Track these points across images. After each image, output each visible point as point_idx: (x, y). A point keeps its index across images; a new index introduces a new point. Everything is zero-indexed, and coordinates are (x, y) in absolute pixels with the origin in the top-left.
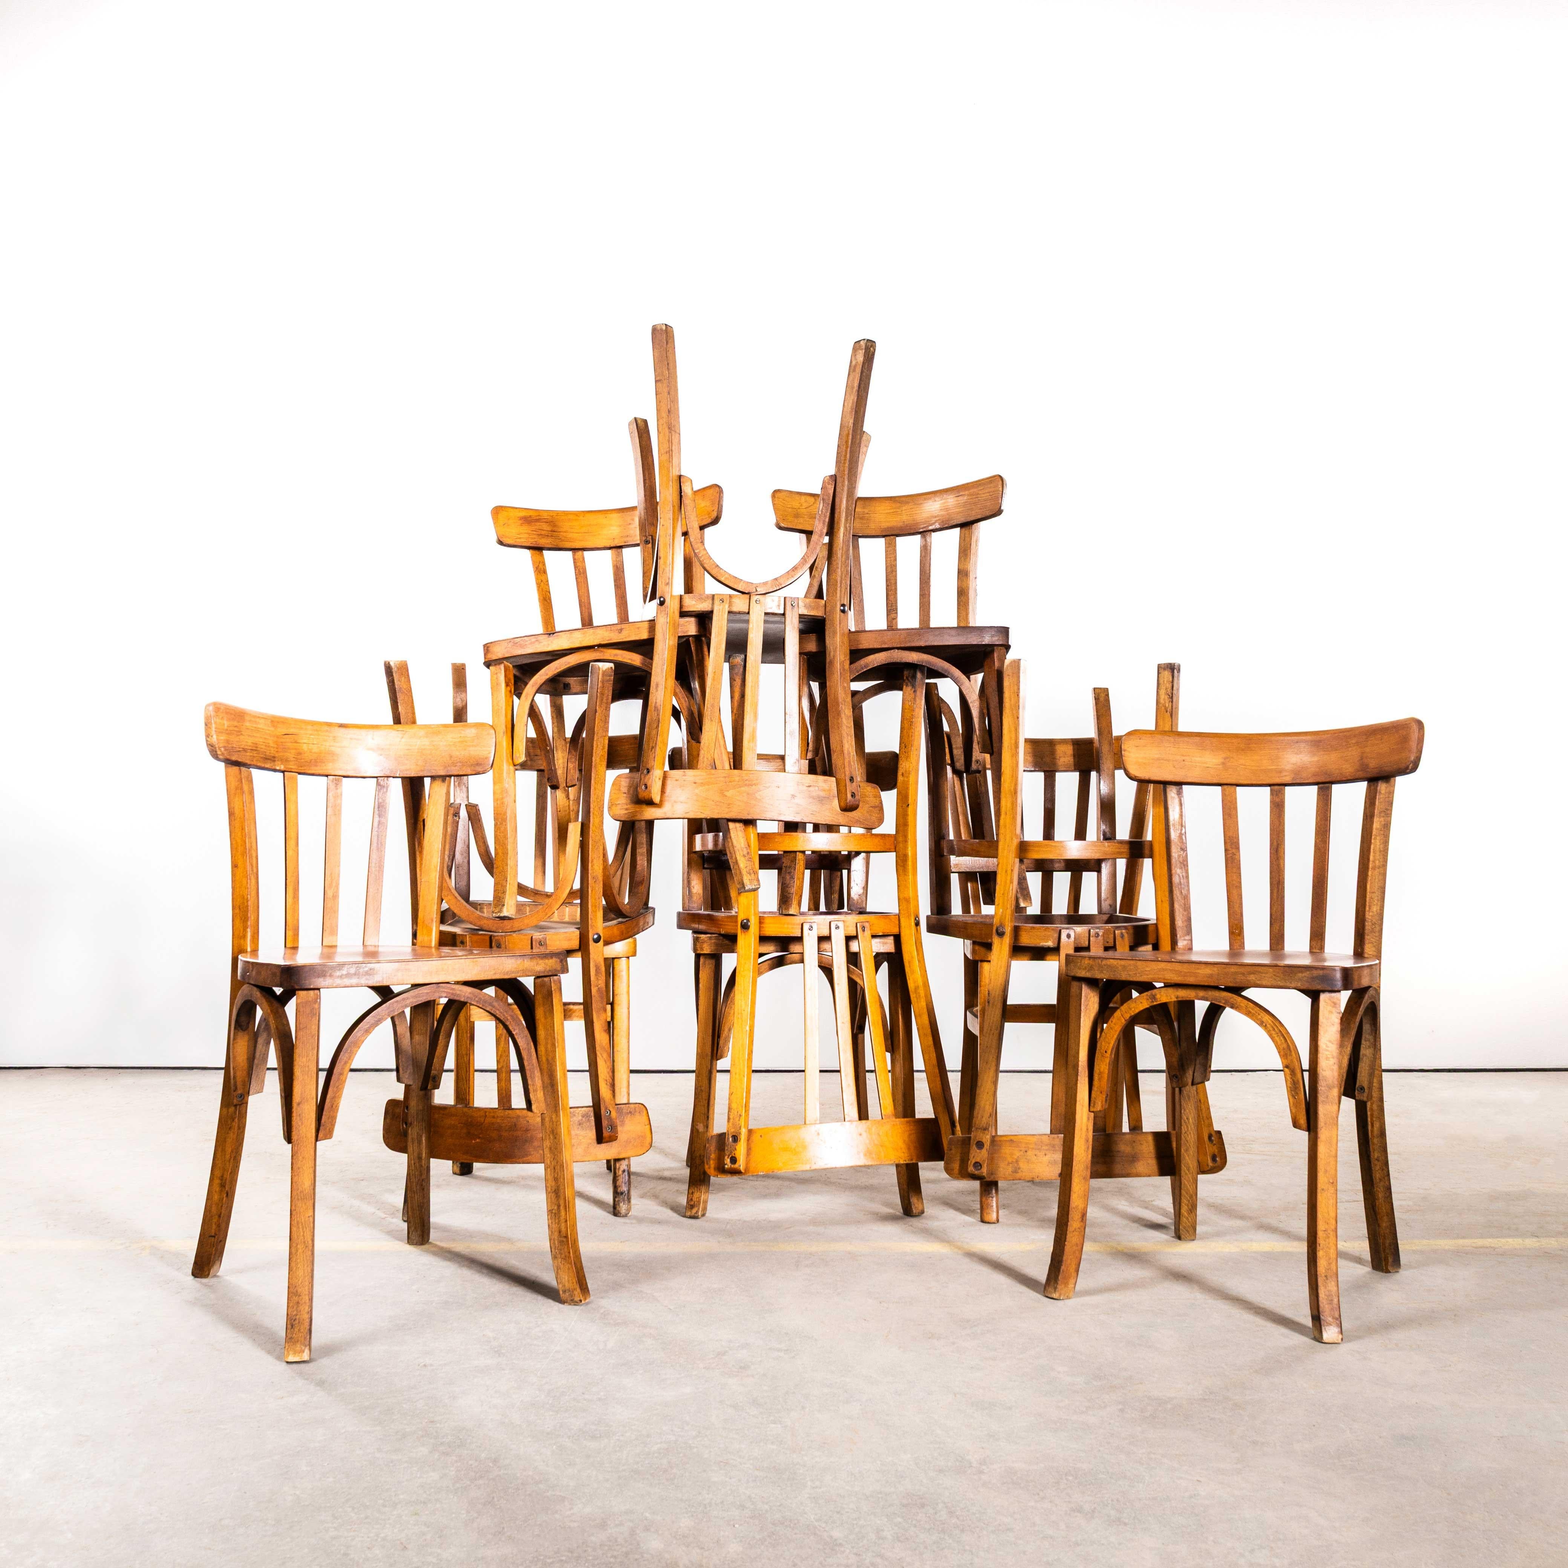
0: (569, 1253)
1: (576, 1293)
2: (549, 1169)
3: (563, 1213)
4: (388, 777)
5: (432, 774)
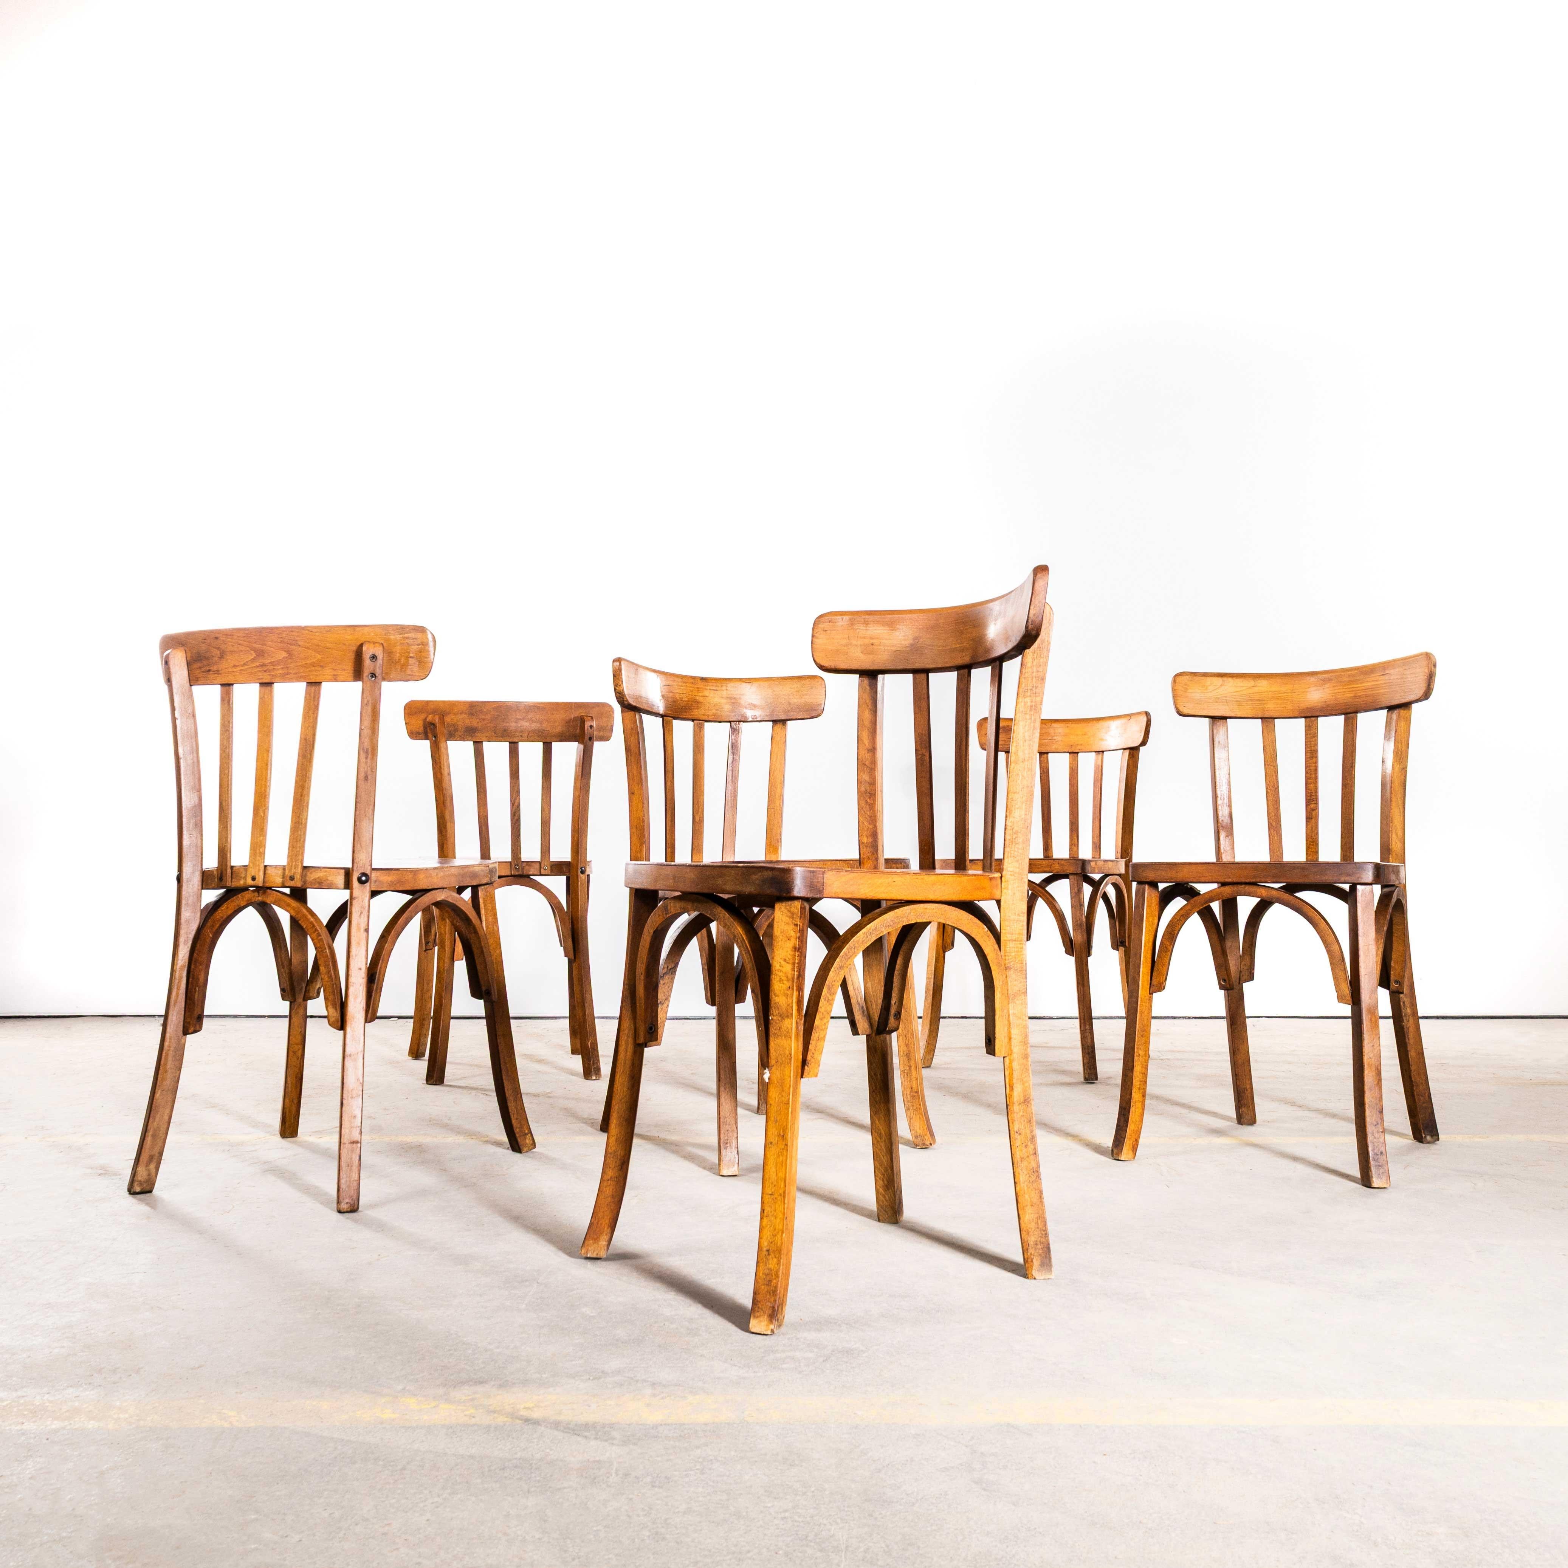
0: (920, 1105)
1: (926, 1138)
2: (901, 1037)
3: (914, 1073)
4: (739, 721)
5: (775, 719)
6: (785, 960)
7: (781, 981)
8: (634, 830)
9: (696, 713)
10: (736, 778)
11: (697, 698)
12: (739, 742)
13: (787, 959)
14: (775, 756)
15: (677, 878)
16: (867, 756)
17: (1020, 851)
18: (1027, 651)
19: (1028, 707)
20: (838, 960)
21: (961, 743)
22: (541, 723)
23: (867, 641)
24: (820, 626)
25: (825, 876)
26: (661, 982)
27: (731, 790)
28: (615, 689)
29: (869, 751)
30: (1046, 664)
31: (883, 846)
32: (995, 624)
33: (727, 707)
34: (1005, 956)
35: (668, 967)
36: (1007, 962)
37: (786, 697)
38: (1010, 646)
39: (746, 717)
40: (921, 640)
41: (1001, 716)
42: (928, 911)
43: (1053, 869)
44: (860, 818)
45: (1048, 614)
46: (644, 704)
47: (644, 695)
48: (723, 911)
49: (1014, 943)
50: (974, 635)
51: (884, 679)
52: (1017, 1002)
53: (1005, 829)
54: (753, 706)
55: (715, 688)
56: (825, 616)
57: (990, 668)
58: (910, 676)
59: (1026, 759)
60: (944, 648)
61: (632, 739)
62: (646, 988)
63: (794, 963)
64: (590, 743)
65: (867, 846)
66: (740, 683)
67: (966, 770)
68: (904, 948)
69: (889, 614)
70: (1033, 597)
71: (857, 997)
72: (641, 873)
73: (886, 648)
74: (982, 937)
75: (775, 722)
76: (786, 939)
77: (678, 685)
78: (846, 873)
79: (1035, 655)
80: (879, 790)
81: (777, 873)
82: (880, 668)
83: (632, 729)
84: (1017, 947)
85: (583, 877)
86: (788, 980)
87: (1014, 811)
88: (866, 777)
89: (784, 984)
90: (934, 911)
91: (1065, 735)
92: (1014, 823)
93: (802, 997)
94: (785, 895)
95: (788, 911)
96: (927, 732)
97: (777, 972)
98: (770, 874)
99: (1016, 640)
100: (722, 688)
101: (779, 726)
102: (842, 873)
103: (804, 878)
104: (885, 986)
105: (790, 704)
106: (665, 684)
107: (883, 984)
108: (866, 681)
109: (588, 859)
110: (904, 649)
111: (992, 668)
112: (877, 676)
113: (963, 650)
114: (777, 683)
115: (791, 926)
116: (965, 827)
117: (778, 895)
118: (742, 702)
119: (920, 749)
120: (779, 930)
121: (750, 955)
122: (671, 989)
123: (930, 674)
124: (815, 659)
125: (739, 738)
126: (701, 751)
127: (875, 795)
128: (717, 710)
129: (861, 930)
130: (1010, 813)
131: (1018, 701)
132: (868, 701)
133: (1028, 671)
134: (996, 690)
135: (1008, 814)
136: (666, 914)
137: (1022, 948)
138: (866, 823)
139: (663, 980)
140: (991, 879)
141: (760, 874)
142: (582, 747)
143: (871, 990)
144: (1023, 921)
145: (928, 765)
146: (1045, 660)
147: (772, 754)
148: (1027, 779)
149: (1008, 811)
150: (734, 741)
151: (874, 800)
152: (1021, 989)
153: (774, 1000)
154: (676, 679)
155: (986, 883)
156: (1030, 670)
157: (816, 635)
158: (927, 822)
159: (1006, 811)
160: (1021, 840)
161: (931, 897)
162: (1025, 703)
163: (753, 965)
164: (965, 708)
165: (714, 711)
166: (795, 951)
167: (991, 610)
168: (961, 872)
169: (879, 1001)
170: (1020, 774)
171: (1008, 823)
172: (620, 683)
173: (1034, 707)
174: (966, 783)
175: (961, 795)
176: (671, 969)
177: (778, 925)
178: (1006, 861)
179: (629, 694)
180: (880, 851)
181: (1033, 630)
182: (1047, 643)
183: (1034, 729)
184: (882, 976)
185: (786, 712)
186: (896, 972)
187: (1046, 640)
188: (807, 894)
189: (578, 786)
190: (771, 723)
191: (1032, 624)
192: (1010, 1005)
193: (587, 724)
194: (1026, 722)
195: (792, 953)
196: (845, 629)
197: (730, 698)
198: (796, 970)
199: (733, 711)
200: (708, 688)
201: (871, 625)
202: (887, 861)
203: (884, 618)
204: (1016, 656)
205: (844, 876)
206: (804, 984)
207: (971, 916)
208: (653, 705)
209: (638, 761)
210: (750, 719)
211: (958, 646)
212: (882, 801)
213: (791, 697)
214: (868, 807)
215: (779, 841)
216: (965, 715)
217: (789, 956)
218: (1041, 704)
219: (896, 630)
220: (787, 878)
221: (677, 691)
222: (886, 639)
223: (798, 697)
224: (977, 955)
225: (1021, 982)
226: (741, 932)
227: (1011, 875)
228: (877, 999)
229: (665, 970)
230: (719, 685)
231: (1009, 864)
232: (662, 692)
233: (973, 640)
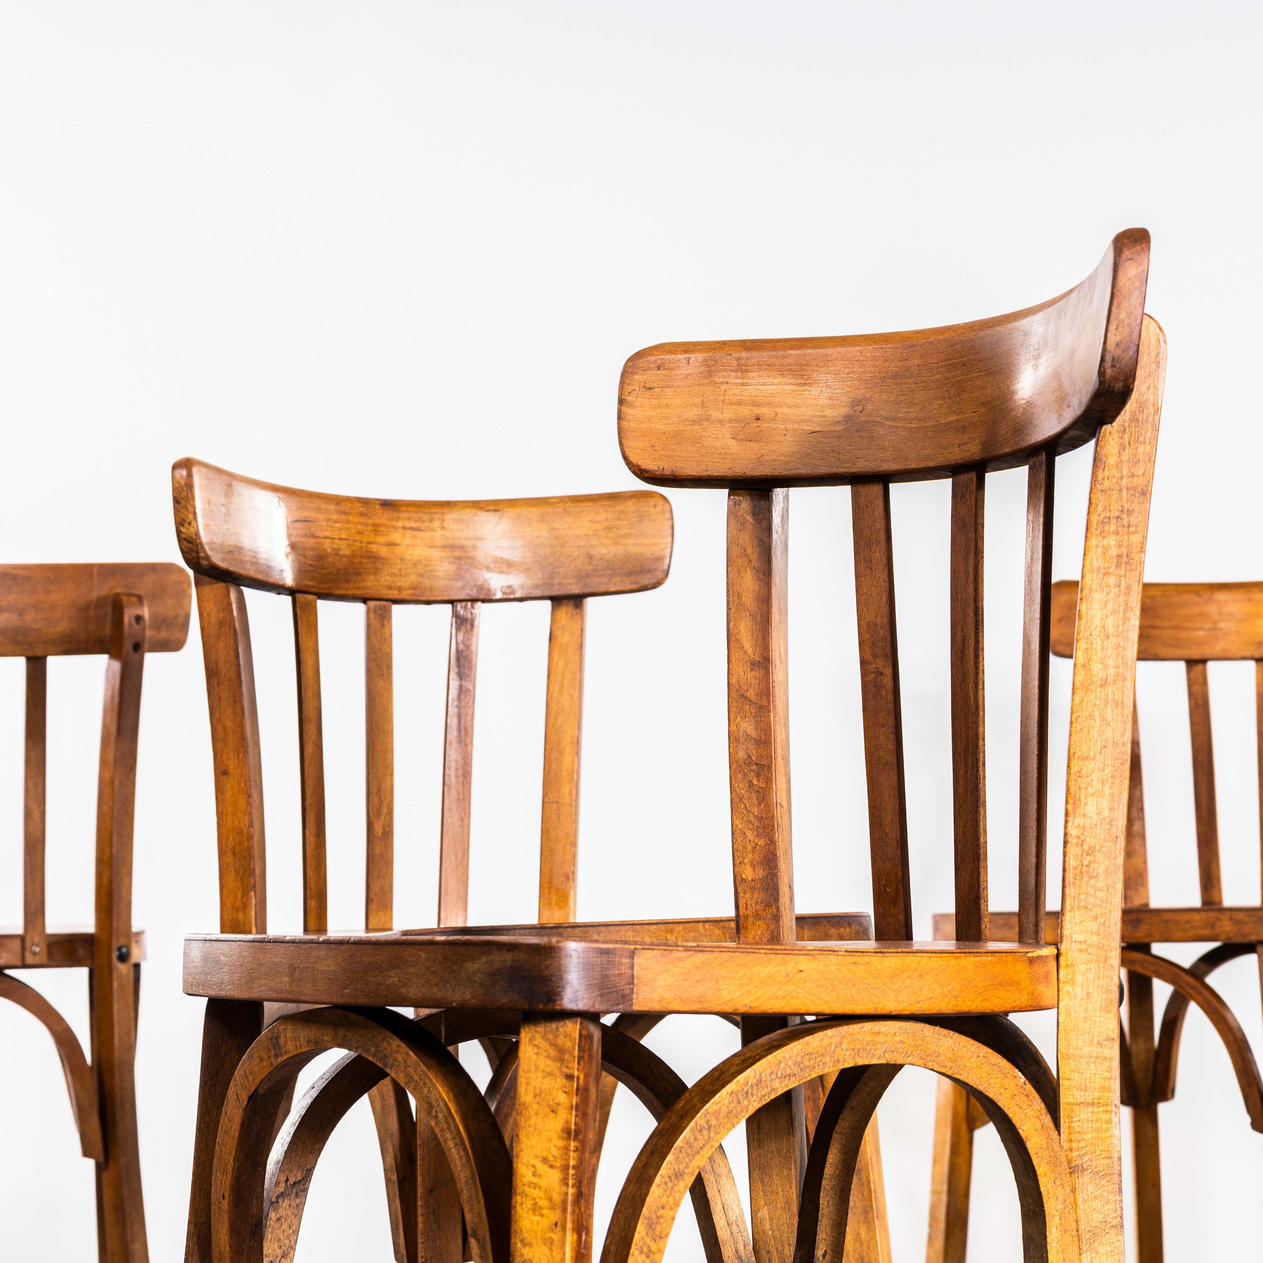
6: (545, 1160)
7: (536, 1209)
8: (229, 858)
9: (370, 584)
10: (466, 733)
11: (374, 548)
12: (473, 648)
13: (551, 1158)
14: (559, 679)
15: (297, 973)
16: (751, 677)
17: (1100, 894)
18: (1106, 428)
19: (1111, 557)
20: (670, 1157)
21: (964, 644)
22: (21, 612)
23: (745, 411)
24: (636, 377)
25: (637, 960)
26: (273, 1215)
27: (457, 761)
28: (179, 533)
29: (754, 665)
30: (1151, 459)
31: (791, 887)
32: (1035, 367)
33: (445, 568)
34: (1071, 1141)
35: (287, 1180)
36: (1075, 1154)
37: (582, 543)
38: (1069, 416)
39: (489, 590)
40: (869, 407)
41: (1055, 578)
42: (881, 1039)
43: (1218, 931)
44: (737, 822)
45: (1153, 342)
46: (248, 566)
47: (247, 543)
48: (404, 1048)
49: (1090, 1109)
50: (988, 392)
51: (787, 497)
52: (1101, 1249)
53: (1065, 843)
54: (505, 566)
55: (413, 524)
56: (649, 355)
57: (1025, 469)
58: (844, 492)
59: (1111, 679)
60: (922, 424)
61: (221, 645)
62: (235, 1231)
63: (566, 1168)
64: (136, 656)
65: (753, 889)
66: (473, 511)
67: (977, 708)
68: (843, 1125)
69: (794, 348)
70: (1115, 303)
71: (736, 1243)
72: (218, 962)
73: (790, 426)
74: (1014, 1096)
75: (557, 600)
76: (547, 1110)
77: (328, 520)
78: (685, 954)
79: (1126, 436)
80: (779, 759)
81: (522, 956)
82: (777, 473)
83: (221, 623)
84: (1098, 1120)
85: (123, 969)
86: (552, 1208)
87: (1083, 802)
88: (748, 727)
89: (542, 1215)
90: (897, 1038)
91: (1246, 619)
92: (1084, 827)
93: (588, 1246)
94: (541, 1006)
95: (551, 1044)
96: (886, 620)
97: (527, 1189)
98: (508, 957)
99: (1080, 404)
100: (431, 525)
101: (565, 611)
102: (676, 955)
103: (588, 967)
104: (800, 1216)
105: (590, 557)
106: (296, 518)
107: (795, 1209)
108: (745, 504)
109: (135, 928)
110: (832, 428)
111: (1031, 469)
112: (771, 491)
113: (963, 429)
114: (560, 510)
115: (558, 1080)
116: (977, 839)
117: (526, 1007)
118: (480, 555)
119: (871, 659)
120: (531, 1089)
121: (465, 1149)
122: (296, 1232)
123: (893, 487)
124: (628, 453)
125: (474, 640)
126: (385, 671)
127: (770, 767)
128: (421, 575)
129: (723, 1086)
130: (1076, 804)
131: (1089, 544)
132: (749, 551)
133: (1108, 472)
134: (1041, 520)
135: (1070, 808)
136: (276, 1056)
137: (1109, 1122)
138: (750, 835)
139: (276, 1210)
140: (1031, 961)
141: (484, 959)
142: (117, 666)
143: (767, 1225)
144: (1111, 1059)
145: (890, 696)
146: (1148, 448)
147: (552, 676)
148: (1113, 725)
149: (1071, 802)
150: (461, 647)
151: (769, 781)
152: (1109, 1220)
153: (522, 1255)
154: (323, 505)
155: (1021, 971)
156: (1114, 471)
157: (629, 398)
158: (892, 830)
159: (1067, 803)
160: (1101, 869)
161: (890, 1007)
162: (1105, 550)
163: (472, 1173)
164: (971, 563)
165: (413, 578)
166: (569, 1137)
167: (1026, 334)
168: (970, 946)
169: (786, 1251)
170: (1096, 713)
171: (1073, 832)
172: (191, 517)
173: (1125, 559)
174: (977, 736)
175: (966, 766)
176: (295, 1183)
177: (528, 1079)
178: (1068, 918)
179: (211, 543)
180: (784, 899)
181: (1116, 379)
182: (1151, 409)
183: (1127, 608)
184: (793, 1193)
185: (582, 577)
186: (824, 1183)
187: (1151, 401)
188: (594, 1005)
189: (110, 756)
190: (548, 604)
191: (1113, 366)
192: (1083, 1256)
193: (129, 615)
194: (1108, 593)
195: (561, 1143)
196: (693, 385)
197: (452, 547)
198: (571, 1182)
199: (458, 576)
200: (400, 524)
201: (754, 374)
202: (801, 920)
203: (783, 357)
204: (1084, 441)
205: (681, 960)
206: (590, 1216)
207: (985, 1050)
208: (269, 567)
209: (237, 699)
210: (499, 596)
211: (953, 418)
212: (789, 781)
213: (594, 542)
214: (754, 796)
215: (570, 877)
216: (971, 579)
217: (554, 1151)
218: (1142, 550)
219: (810, 385)
220: (547, 968)
221: (327, 534)
222: (789, 406)
223: (608, 541)
224: (1004, 1140)
225: (1107, 1203)
226: (445, 1096)
227: (1080, 950)
228: (782, 1245)
229: (281, 1188)
230: (426, 517)
231: (1076, 924)
232: (289, 536)
233: (984, 404)
